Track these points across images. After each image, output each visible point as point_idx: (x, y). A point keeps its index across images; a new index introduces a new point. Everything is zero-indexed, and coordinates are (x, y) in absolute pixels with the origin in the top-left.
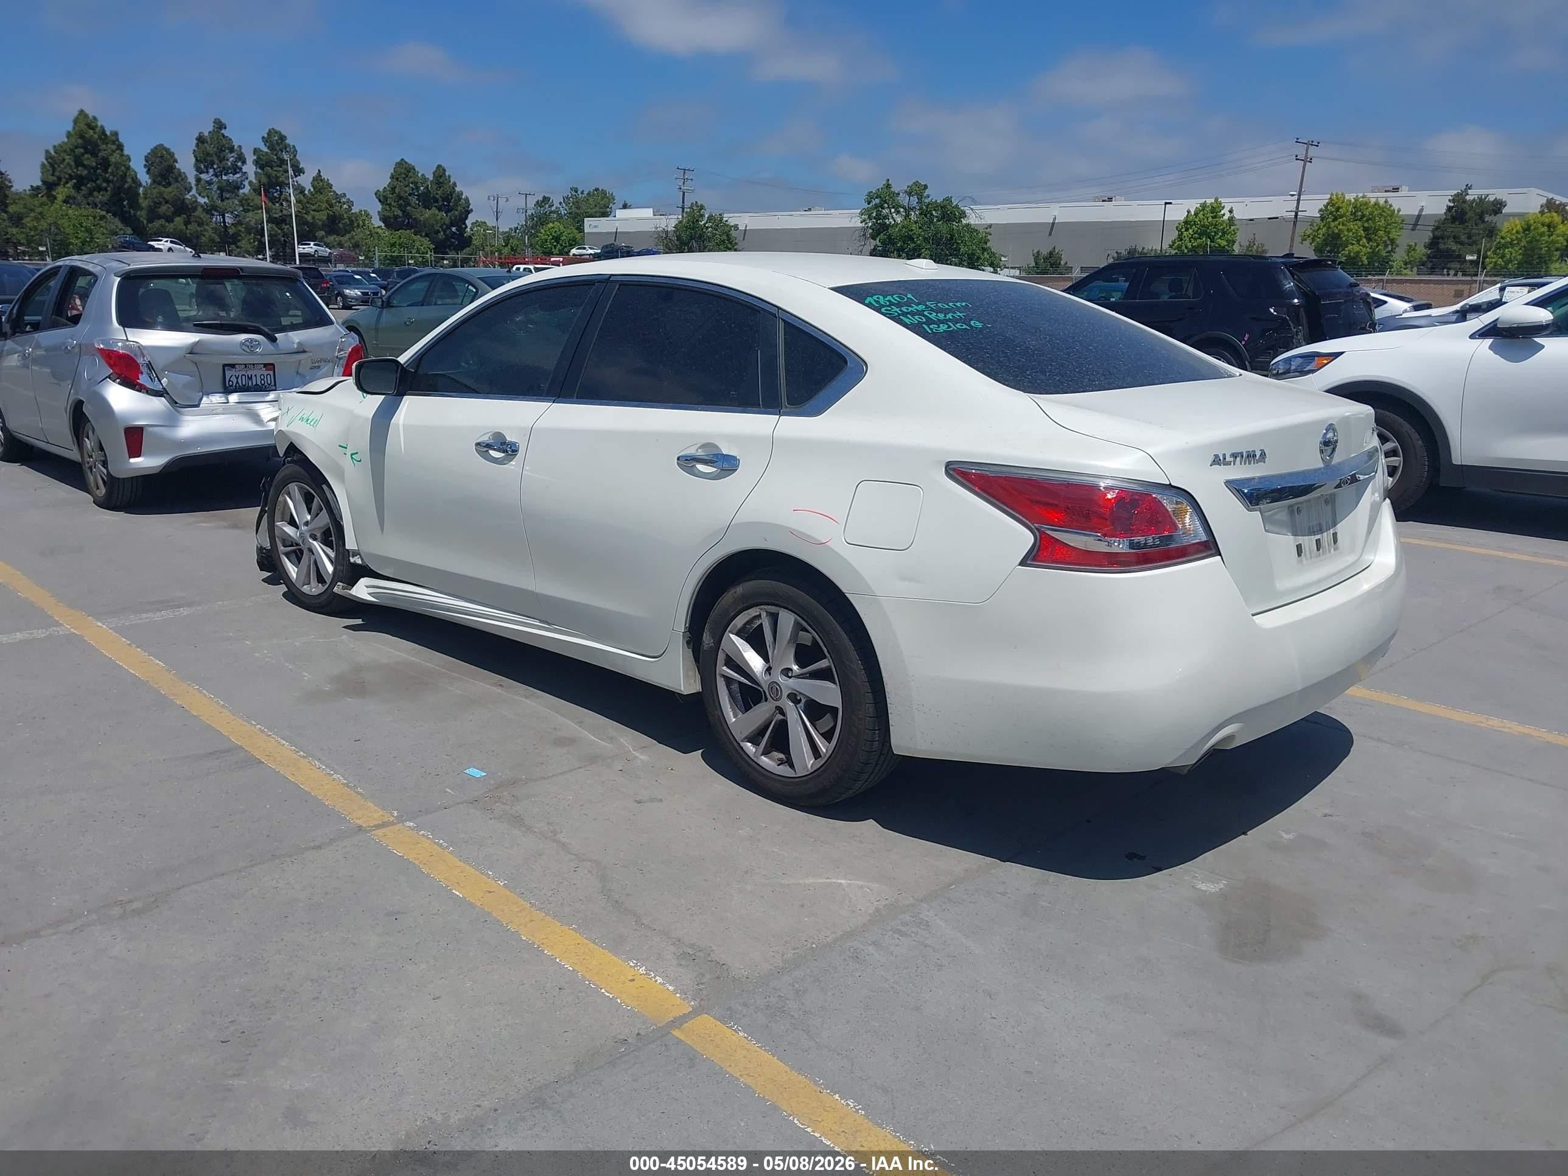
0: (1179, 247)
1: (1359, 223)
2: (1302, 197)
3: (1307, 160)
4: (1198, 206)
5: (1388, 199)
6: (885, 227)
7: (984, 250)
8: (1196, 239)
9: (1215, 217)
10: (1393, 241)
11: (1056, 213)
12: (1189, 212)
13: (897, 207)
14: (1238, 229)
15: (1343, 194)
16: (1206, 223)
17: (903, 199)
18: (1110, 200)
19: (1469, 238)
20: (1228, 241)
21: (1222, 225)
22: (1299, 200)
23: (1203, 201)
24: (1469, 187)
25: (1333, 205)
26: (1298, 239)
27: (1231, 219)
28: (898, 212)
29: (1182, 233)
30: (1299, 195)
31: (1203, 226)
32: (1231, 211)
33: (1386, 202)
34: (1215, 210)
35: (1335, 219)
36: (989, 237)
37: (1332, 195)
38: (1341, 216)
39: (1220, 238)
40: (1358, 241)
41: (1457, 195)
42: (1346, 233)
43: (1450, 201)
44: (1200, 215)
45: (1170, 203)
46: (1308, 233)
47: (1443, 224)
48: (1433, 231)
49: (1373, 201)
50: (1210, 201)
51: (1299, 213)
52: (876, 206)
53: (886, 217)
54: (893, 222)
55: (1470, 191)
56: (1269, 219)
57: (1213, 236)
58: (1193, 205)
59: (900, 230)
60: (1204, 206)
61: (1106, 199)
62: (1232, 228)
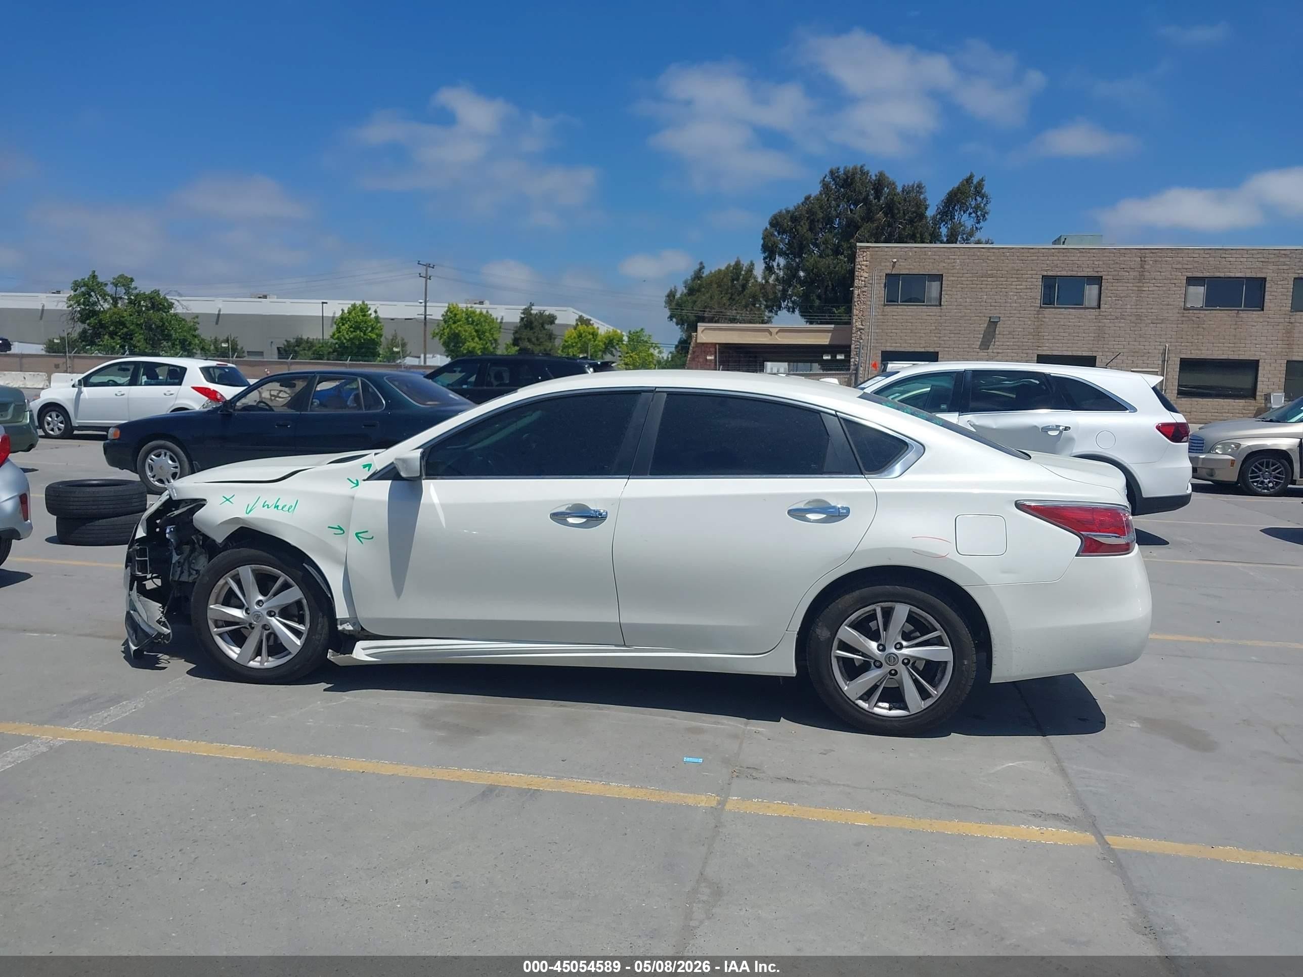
0: (338, 338)
1: (472, 327)
2: (428, 304)
3: (427, 278)
4: (350, 306)
5: (489, 310)
6: (95, 313)
7: (195, 336)
8: (352, 332)
9: (364, 316)
10: (496, 340)
11: (220, 306)
12: (343, 310)
13: (104, 296)
14: (383, 326)
15: (457, 305)
16: (359, 320)
17: (110, 289)
18: (265, 297)
19: (538, 340)
20: (377, 334)
21: (370, 322)
22: (425, 306)
23: (353, 302)
24: (532, 305)
25: (451, 312)
26: (429, 336)
27: (377, 318)
28: (106, 300)
29: (340, 328)
30: (426, 302)
31: (357, 322)
32: (376, 312)
33: (487, 312)
34: (364, 310)
35: (454, 323)
36: (197, 326)
37: (449, 305)
38: (459, 321)
39: (370, 332)
40: (473, 339)
41: (525, 309)
42: (464, 333)
43: (522, 313)
44: (353, 313)
45: (326, 303)
46: (437, 331)
47: (519, 329)
48: (514, 334)
49: (478, 311)
50: (358, 303)
51: (427, 317)
52: (83, 294)
53: (95, 304)
54: (102, 309)
55: (533, 307)
56: (406, 319)
57: (365, 331)
58: (346, 305)
59: (111, 317)
60: (354, 306)
61: (261, 296)
62: (379, 325)
